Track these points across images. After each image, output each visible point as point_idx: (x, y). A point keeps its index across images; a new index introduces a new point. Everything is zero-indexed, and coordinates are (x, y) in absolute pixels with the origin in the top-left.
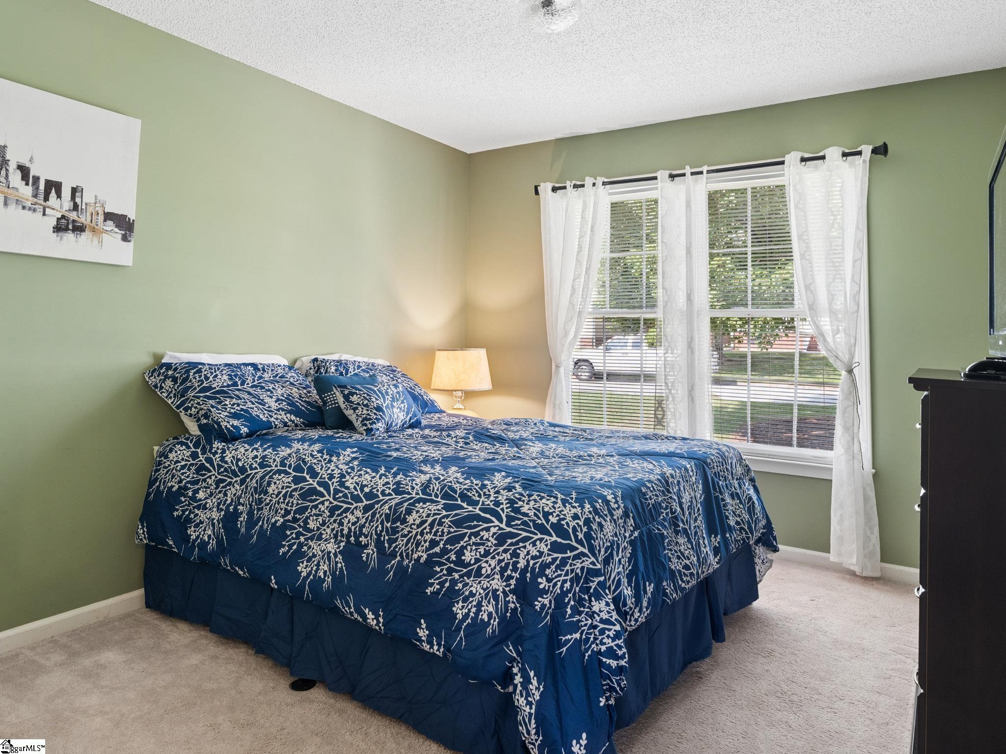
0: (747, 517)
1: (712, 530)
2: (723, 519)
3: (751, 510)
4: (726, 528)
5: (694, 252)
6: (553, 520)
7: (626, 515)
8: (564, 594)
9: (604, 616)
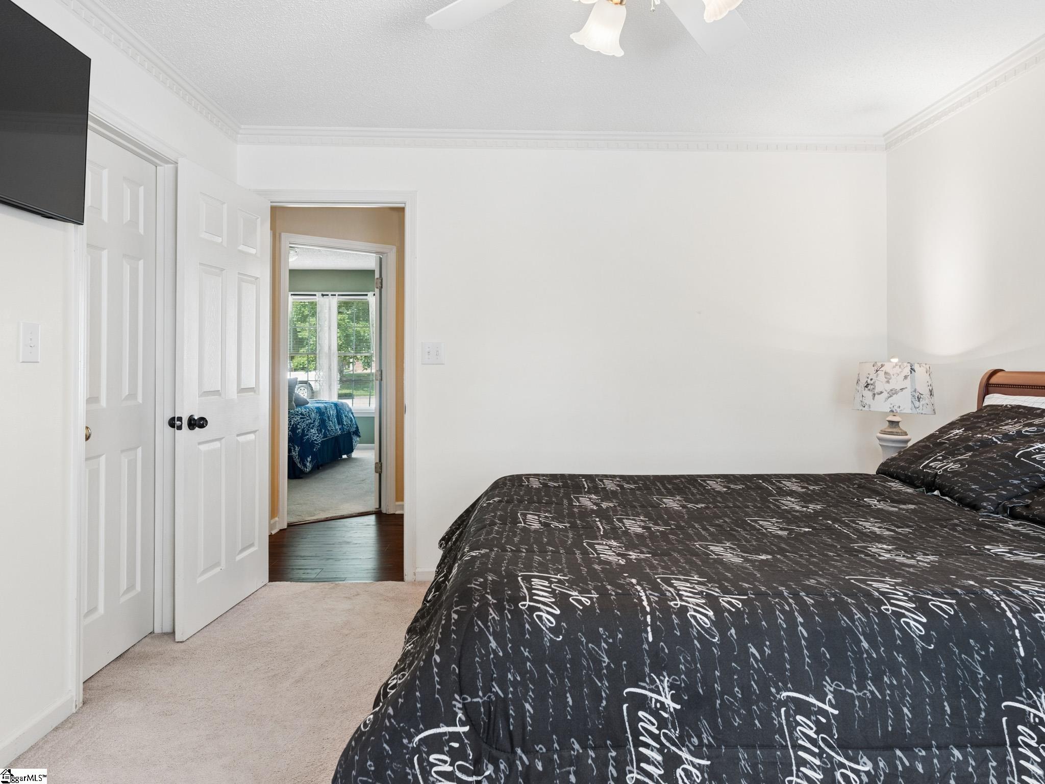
0: (350, 423)
1: (339, 424)
2: (342, 422)
3: (351, 421)
4: (343, 424)
5: (332, 328)
6: (300, 412)
7: (317, 412)
8: (304, 428)
9: (314, 433)
